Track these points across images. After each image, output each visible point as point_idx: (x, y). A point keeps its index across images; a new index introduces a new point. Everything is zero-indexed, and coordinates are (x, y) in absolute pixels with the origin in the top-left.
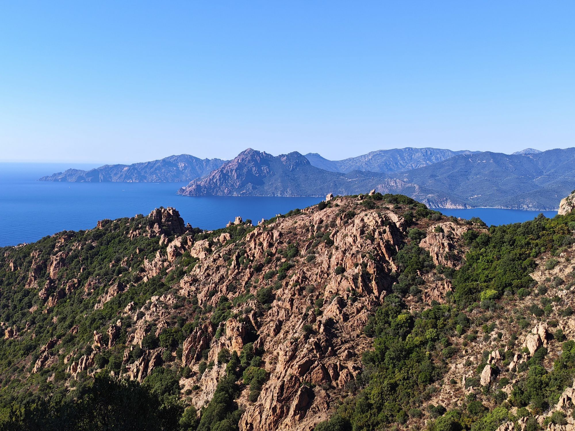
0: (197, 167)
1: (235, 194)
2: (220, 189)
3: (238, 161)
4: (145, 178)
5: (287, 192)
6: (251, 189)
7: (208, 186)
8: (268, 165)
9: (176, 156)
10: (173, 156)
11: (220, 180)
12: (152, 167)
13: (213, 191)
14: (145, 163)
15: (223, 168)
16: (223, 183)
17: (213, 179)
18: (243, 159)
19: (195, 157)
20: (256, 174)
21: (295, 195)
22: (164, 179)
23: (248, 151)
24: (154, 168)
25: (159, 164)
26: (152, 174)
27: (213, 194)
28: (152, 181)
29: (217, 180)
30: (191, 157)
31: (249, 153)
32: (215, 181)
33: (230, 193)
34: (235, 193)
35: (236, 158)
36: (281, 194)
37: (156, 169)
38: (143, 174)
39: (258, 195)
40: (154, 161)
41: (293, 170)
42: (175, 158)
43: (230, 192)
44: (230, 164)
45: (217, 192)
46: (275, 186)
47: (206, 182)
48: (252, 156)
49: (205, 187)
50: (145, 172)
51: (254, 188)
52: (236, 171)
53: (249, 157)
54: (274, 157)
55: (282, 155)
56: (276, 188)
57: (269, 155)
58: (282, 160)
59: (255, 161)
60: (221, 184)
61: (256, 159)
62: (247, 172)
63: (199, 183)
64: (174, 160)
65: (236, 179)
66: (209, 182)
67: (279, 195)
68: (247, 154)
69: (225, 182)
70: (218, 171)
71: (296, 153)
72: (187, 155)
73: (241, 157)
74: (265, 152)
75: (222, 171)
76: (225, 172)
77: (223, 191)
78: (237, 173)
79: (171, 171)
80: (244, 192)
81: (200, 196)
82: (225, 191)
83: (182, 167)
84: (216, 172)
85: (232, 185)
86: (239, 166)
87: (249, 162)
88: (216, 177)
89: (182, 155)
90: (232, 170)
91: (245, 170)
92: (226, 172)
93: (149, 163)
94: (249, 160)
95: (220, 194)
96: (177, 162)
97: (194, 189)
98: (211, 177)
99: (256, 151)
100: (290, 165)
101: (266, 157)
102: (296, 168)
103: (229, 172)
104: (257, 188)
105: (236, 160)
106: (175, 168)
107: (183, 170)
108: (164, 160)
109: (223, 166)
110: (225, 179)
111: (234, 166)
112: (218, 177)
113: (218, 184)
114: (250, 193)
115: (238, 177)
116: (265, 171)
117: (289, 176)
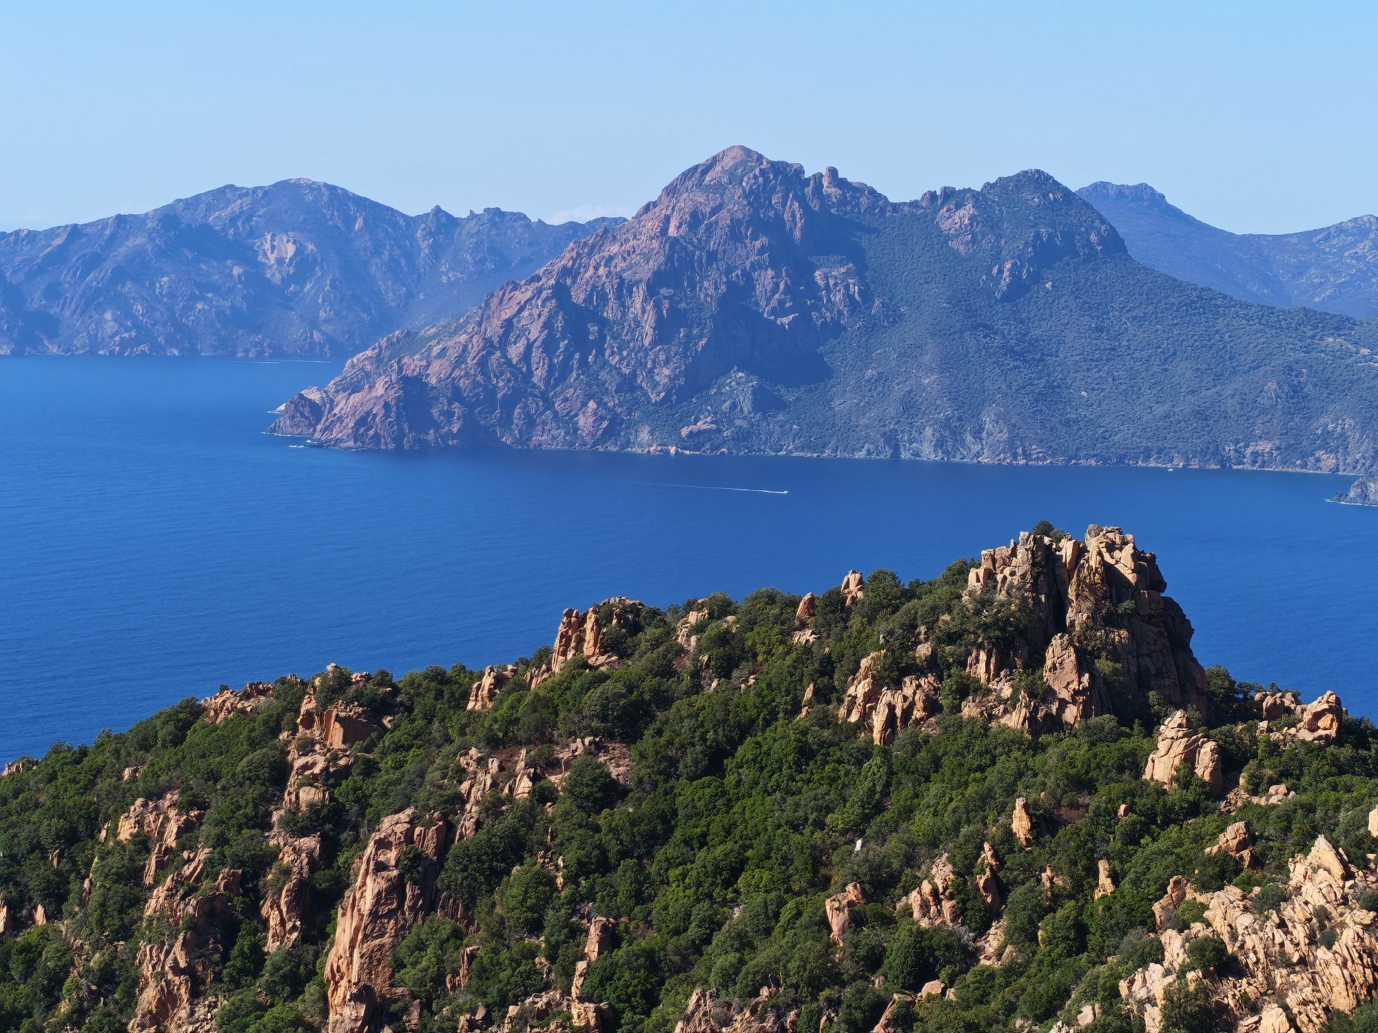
0: (376, 268)
1: (645, 441)
2: (549, 404)
3: (664, 231)
4: (51, 327)
5: (977, 434)
6: (747, 406)
7: (476, 384)
8: (856, 256)
9: (243, 193)
10: (224, 194)
11: (549, 346)
12: (94, 262)
13: (506, 421)
14: (52, 233)
15: (565, 272)
16: (565, 368)
17: (504, 341)
18: (695, 219)
19: (362, 202)
20: (780, 310)
21: (1035, 450)
22: (171, 341)
23: (728, 163)
24: (108, 266)
25: (138, 240)
26: (93, 301)
27: (507, 440)
28: (93, 352)
29: (529, 348)
30: (339, 198)
31: (734, 177)
32: (515, 352)
33: (610, 432)
34: (644, 435)
35: (647, 208)
36: (940, 444)
37: (120, 274)
38: (36, 301)
39: (791, 449)
40: (103, 223)
41: (1018, 289)
42: (235, 207)
43: (614, 427)
44: (615, 249)
45: (530, 422)
46: (898, 390)
47: (461, 359)
48: (757, 197)
49: (456, 394)
50: (53, 293)
51: (765, 403)
52: (651, 291)
53: (736, 206)
54: (896, 207)
55: (949, 193)
56: (909, 407)
57: (860, 189)
58: (945, 226)
59: (775, 227)
60: (558, 374)
61: (779, 217)
62: (723, 301)
63: (413, 364)
64: (233, 219)
65: (654, 343)
66: (483, 364)
67: (929, 453)
68: (719, 187)
69: (583, 363)
70: (540, 291)
71: (1038, 181)
72: (313, 187)
73: (685, 202)
74: (833, 172)
75: (561, 292)
76: (578, 296)
77: (568, 422)
78: (657, 306)
79: (215, 289)
80: (701, 425)
81: (422, 451)
82: (585, 421)
83: (280, 261)
84: (522, 296)
85: (628, 385)
86: (669, 259)
87: (735, 233)
88: (525, 330)
89: (283, 186)
90: (624, 289)
91: (710, 289)
92: (588, 299)
93: (75, 232)
94: (735, 224)
95: (548, 438)
96: (252, 233)
97: (387, 406)
98: (494, 328)
99: (779, 168)
100: (997, 257)
101: (843, 202)
102: (1036, 278)
103: (603, 298)
104: (781, 405)
105: (651, 225)
106: (237, 271)
107: (287, 280)
108: (169, 218)
109: (565, 261)
110: (580, 342)
111: (635, 258)
112: (535, 332)
113: (539, 373)
114: (741, 437)
115: (663, 332)
116: (838, 297)
117: (989, 330)
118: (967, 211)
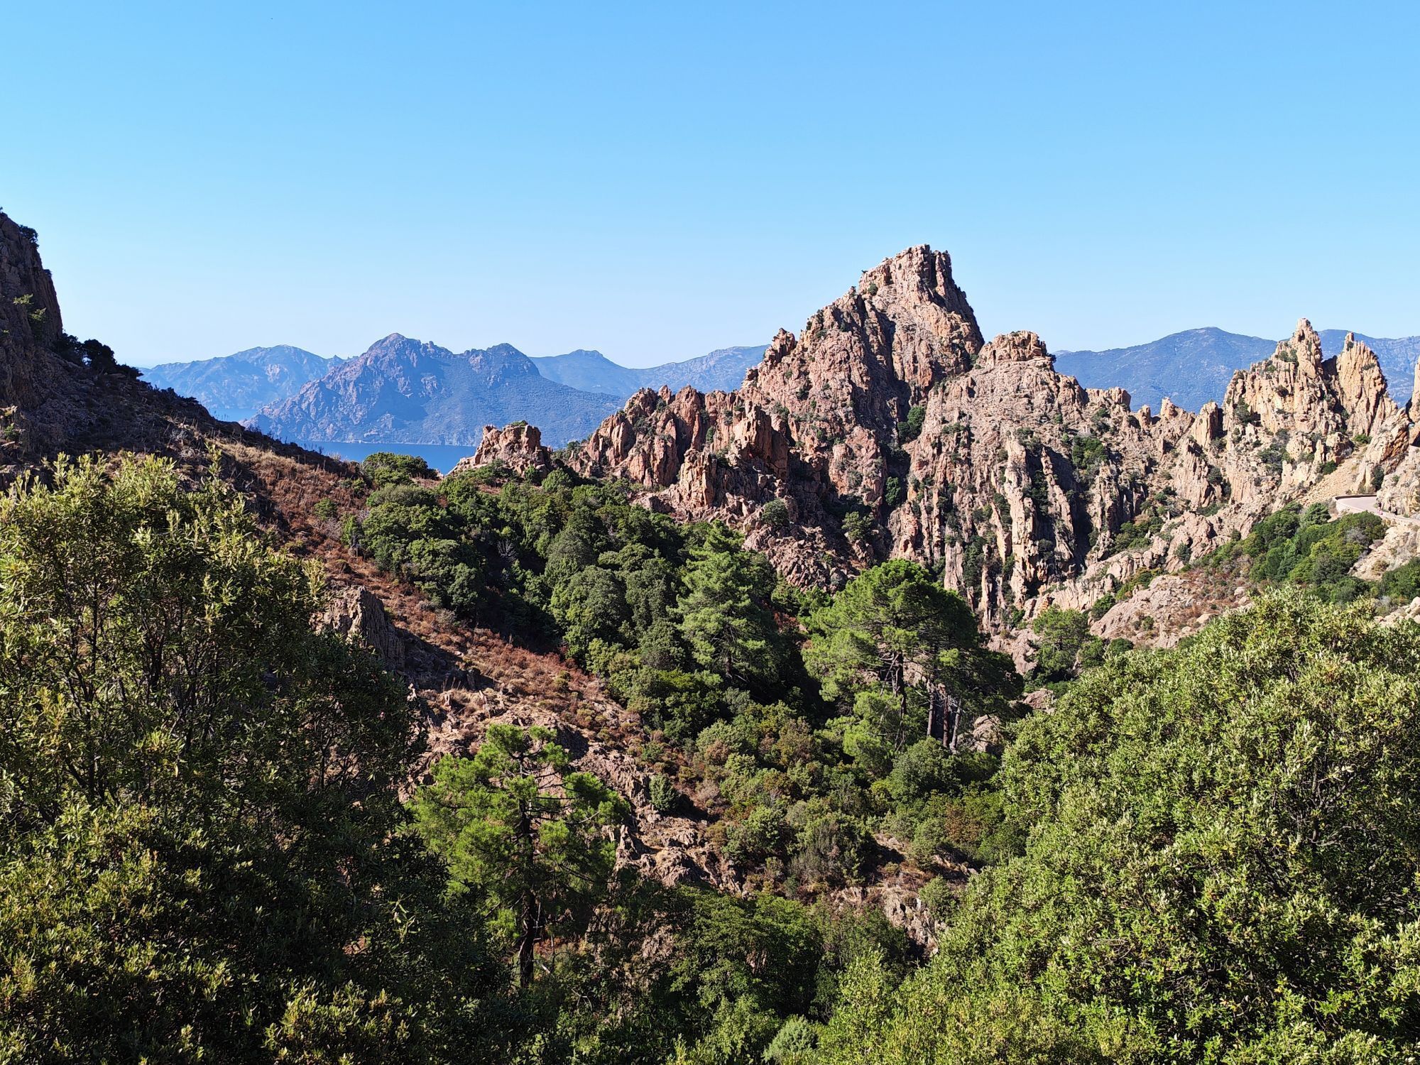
1: (350, 438)
2: (316, 424)
3: (365, 363)
5: (473, 436)
6: (390, 426)
7: (288, 418)
8: (438, 374)
9: (262, 349)
10: (254, 350)
11: (317, 404)
12: (201, 373)
13: (299, 431)
15: (328, 377)
16: (323, 412)
17: (300, 402)
18: (377, 359)
19: (306, 353)
20: (406, 392)
22: (227, 403)
23: (392, 339)
24: (206, 375)
25: (216, 367)
29: (309, 404)
30: (298, 352)
31: (392, 344)
32: (304, 406)
33: (338, 436)
34: (350, 436)
35: (362, 354)
36: (459, 440)
37: (209, 379)
41: (497, 385)
42: (258, 355)
43: (340, 433)
44: (348, 369)
45: (308, 431)
46: (447, 420)
48: (400, 352)
49: (280, 421)
51: (397, 425)
52: (355, 384)
53: (392, 354)
54: (454, 356)
55: (474, 351)
56: (449, 427)
57: (442, 349)
58: (471, 362)
59: (406, 362)
60: (320, 415)
61: (408, 359)
62: (382, 388)
64: (257, 359)
65: (356, 403)
66: (291, 410)
67: (455, 443)
68: (387, 347)
69: (330, 410)
70: (314, 384)
71: (507, 347)
72: (288, 348)
73: (373, 353)
74: (432, 343)
75: (322, 384)
76: (330, 386)
78: (358, 390)
80: (372, 433)
82: (327, 431)
83: (273, 374)
84: (308, 386)
85: (346, 418)
86: (365, 373)
87: (390, 364)
88: (308, 398)
89: (278, 347)
90: (346, 383)
91: (378, 384)
92: (334, 387)
94: (391, 361)
95: (315, 437)
96: (264, 364)
98: (297, 397)
99: (410, 341)
100: (489, 373)
101: (435, 354)
102: (504, 382)
103: (339, 387)
104: (404, 426)
105: (362, 360)
106: (256, 378)
108: (229, 359)
109: (330, 373)
110: (328, 402)
111: (354, 372)
112: (312, 399)
113: (313, 414)
114: (386, 437)
115: (360, 399)
116: (428, 387)
117: (483, 399)
118: (480, 357)
